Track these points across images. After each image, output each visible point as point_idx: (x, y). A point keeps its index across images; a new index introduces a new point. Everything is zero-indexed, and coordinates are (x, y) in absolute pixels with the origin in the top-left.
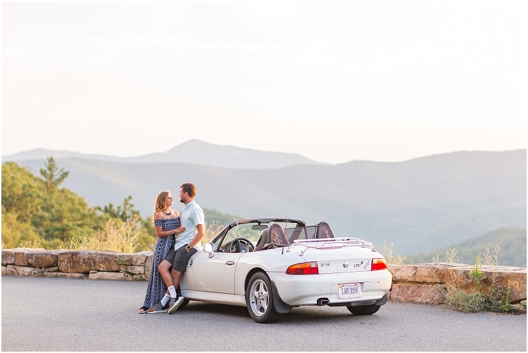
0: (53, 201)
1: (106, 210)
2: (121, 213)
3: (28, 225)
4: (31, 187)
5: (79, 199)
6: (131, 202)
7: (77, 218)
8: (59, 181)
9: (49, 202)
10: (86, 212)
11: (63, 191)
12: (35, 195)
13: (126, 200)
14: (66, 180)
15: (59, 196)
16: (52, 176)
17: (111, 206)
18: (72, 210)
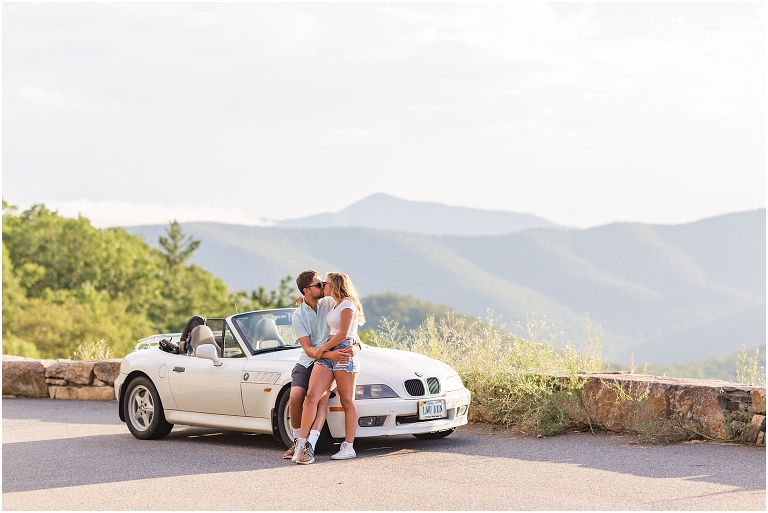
0: (178, 284)
2: (276, 301)
3: (142, 318)
4: (146, 263)
5: (216, 281)
7: (213, 308)
8: (186, 254)
9: (171, 286)
10: (226, 300)
11: (192, 269)
12: (151, 275)
13: (283, 282)
14: (194, 253)
15: (187, 277)
16: (176, 247)
17: (261, 291)
18: (205, 296)
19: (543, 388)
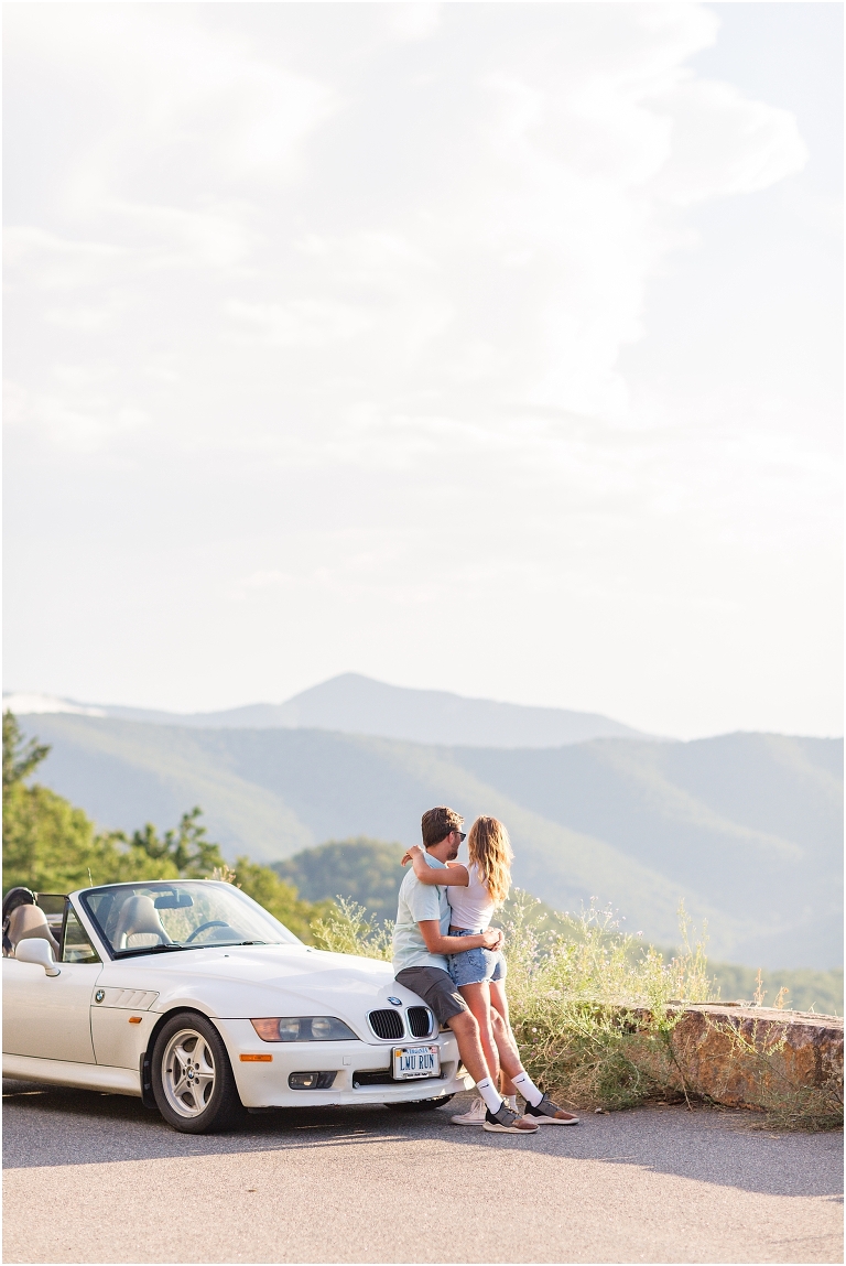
1: (138, 842)
2: (173, 849)
5: (75, 813)
6: (197, 822)
7: (66, 859)
8: (25, 767)
10: (89, 844)
11: (34, 793)
13: (186, 817)
14: (42, 766)
15: (25, 806)
16: (8, 756)
17: (149, 831)
18: (55, 839)
19: (606, 1027)
